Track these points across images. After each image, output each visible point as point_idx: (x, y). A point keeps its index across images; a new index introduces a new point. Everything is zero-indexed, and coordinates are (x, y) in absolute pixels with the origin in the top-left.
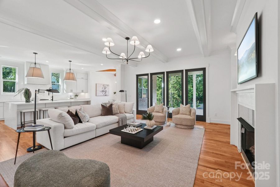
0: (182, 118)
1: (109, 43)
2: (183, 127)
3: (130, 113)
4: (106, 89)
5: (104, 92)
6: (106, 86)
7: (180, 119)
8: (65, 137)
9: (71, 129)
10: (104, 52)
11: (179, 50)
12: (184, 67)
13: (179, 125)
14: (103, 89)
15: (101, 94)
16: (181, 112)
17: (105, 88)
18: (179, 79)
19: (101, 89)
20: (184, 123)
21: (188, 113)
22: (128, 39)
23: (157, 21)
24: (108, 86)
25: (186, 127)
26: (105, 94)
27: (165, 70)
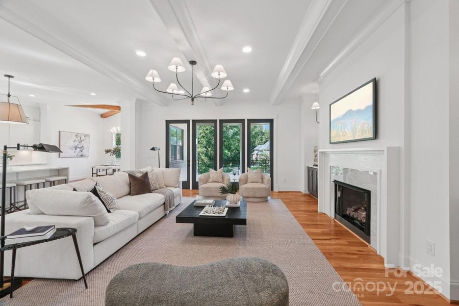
0: (255, 188)
1: (177, 66)
2: (256, 200)
3: (175, 186)
4: (83, 144)
5: (78, 150)
6: (83, 138)
7: (253, 189)
8: (95, 244)
9: (104, 225)
10: (149, 79)
11: (246, 91)
12: (246, 116)
13: (251, 197)
14: (76, 143)
15: (72, 153)
16: (250, 180)
17: (81, 141)
18: (207, 129)
19: (72, 144)
20: (258, 195)
21: (260, 181)
22: (193, 63)
23: (247, 50)
24: (87, 138)
25: (260, 200)
26: (81, 153)
27: (218, 117)
